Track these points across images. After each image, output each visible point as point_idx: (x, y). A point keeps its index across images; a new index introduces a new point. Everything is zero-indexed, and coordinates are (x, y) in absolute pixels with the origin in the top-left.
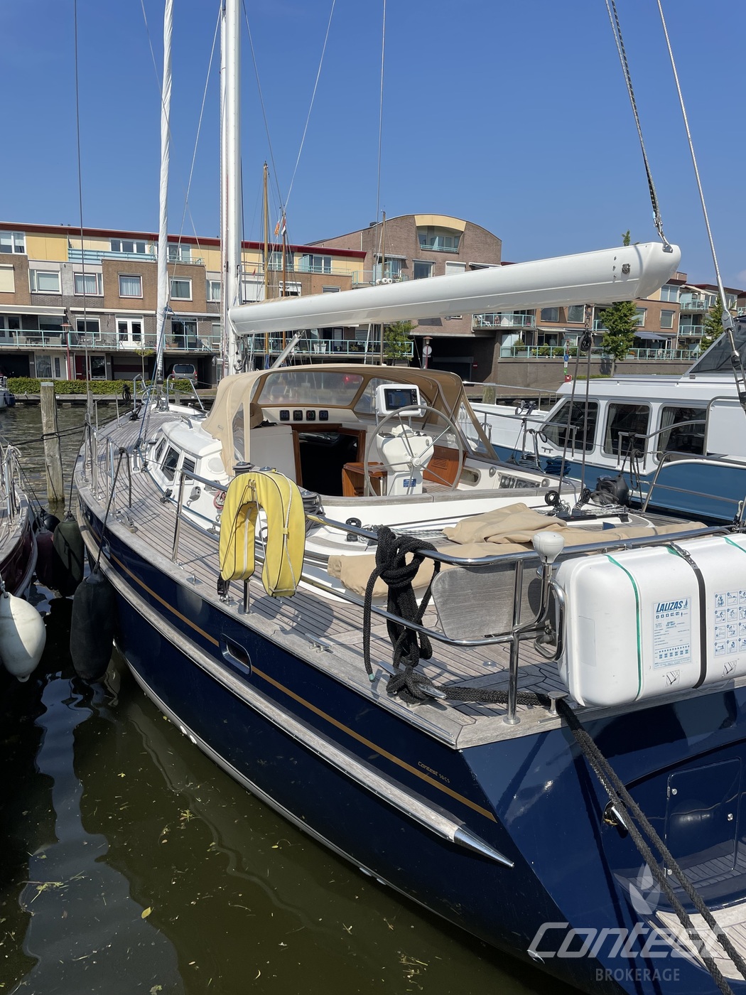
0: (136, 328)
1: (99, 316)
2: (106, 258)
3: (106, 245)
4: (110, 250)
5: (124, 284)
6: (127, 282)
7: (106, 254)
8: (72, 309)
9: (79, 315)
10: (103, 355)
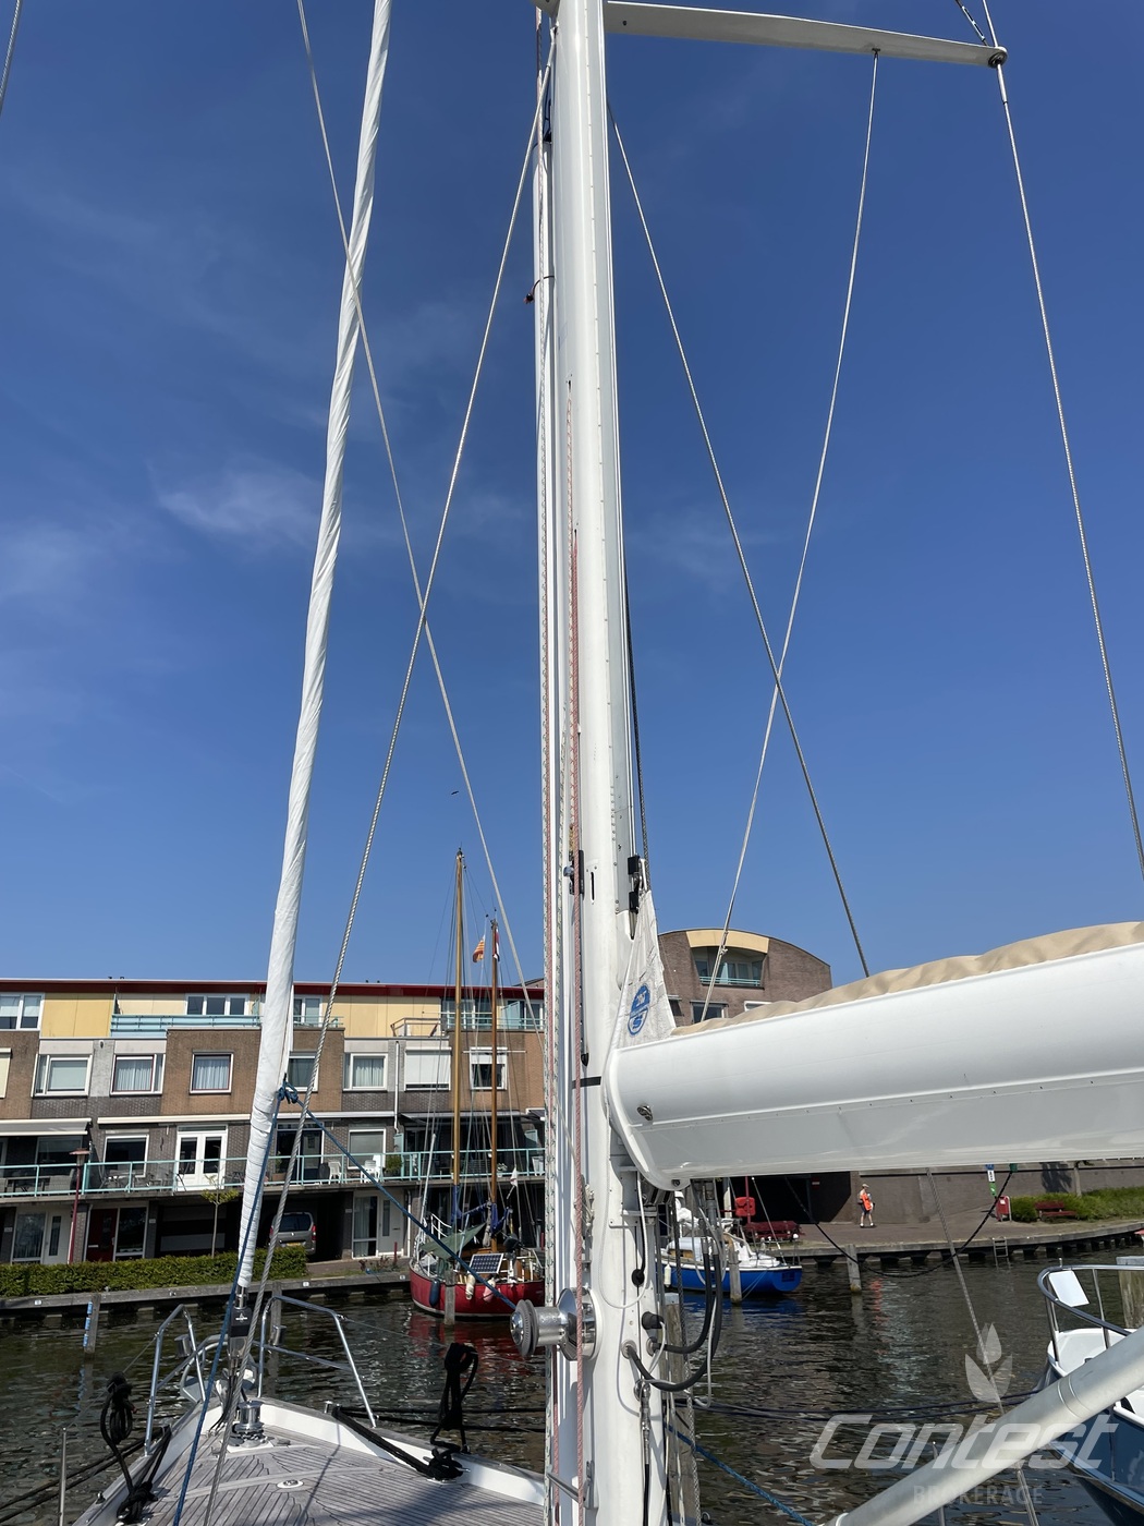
0: (213, 1148)
1: (147, 1130)
2: (175, 1027)
3: (178, 1006)
4: (185, 1014)
5: (201, 1071)
6: (206, 1066)
7: (176, 1020)
8: (101, 1120)
9: (112, 1132)
10: (145, 1204)
